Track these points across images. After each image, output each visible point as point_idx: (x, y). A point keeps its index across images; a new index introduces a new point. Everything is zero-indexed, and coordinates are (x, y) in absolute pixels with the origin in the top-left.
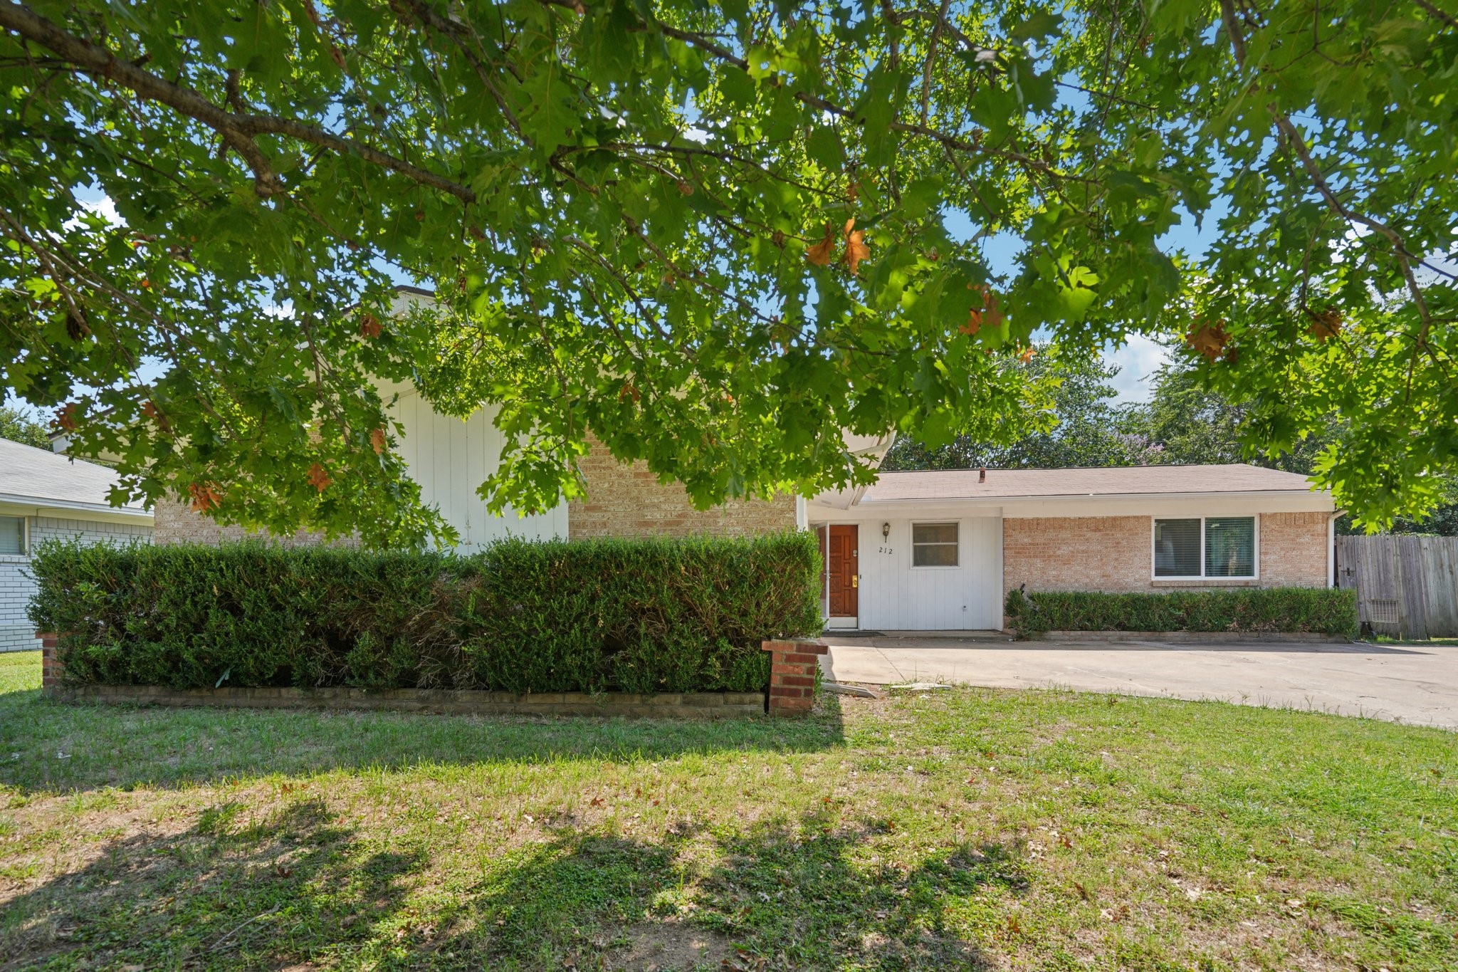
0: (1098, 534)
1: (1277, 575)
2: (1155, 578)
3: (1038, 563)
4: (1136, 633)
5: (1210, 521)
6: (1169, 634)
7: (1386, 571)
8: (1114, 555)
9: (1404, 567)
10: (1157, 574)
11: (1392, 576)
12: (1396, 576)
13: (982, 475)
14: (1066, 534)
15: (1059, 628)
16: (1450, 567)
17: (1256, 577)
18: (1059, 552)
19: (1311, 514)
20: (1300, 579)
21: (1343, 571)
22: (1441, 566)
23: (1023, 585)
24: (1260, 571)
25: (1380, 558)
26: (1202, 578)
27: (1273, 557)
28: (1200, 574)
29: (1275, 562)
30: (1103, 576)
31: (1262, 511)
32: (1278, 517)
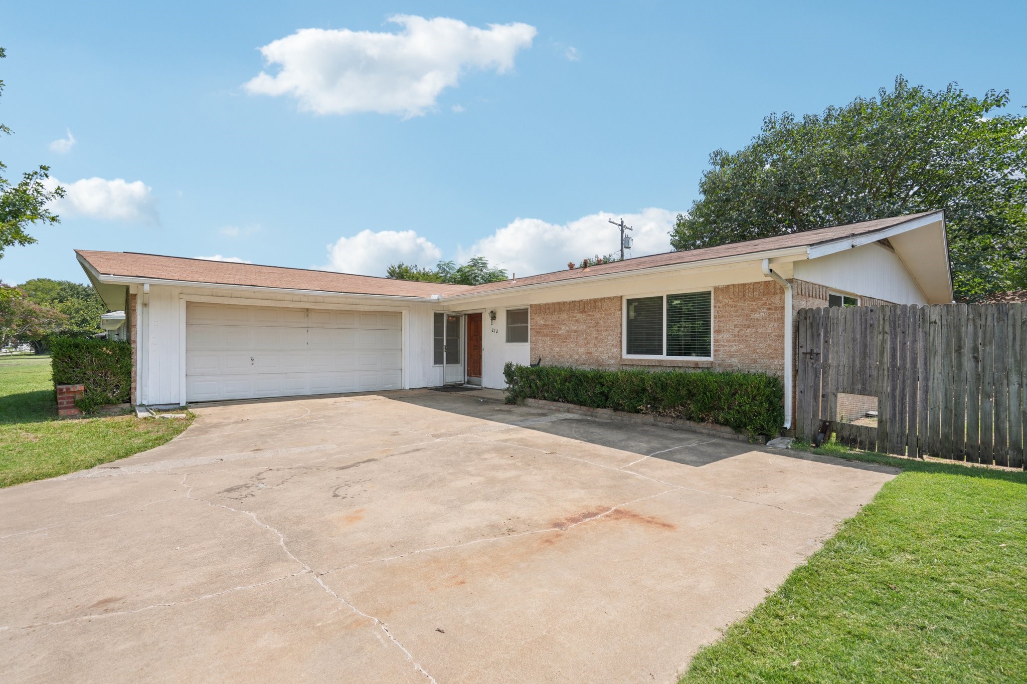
0: (584, 315)
1: (731, 356)
2: (625, 356)
3: (549, 341)
5: (671, 298)
7: (864, 355)
9: (893, 349)
10: (629, 352)
11: (873, 361)
12: (881, 364)
14: (564, 316)
16: (975, 349)
17: (710, 359)
18: (560, 332)
20: (755, 362)
21: (805, 354)
22: (959, 350)
23: (540, 359)
24: (716, 351)
25: (858, 336)
26: (664, 357)
27: (726, 335)
28: (661, 353)
29: (728, 341)
30: (588, 353)
31: (717, 284)
32: (731, 290)
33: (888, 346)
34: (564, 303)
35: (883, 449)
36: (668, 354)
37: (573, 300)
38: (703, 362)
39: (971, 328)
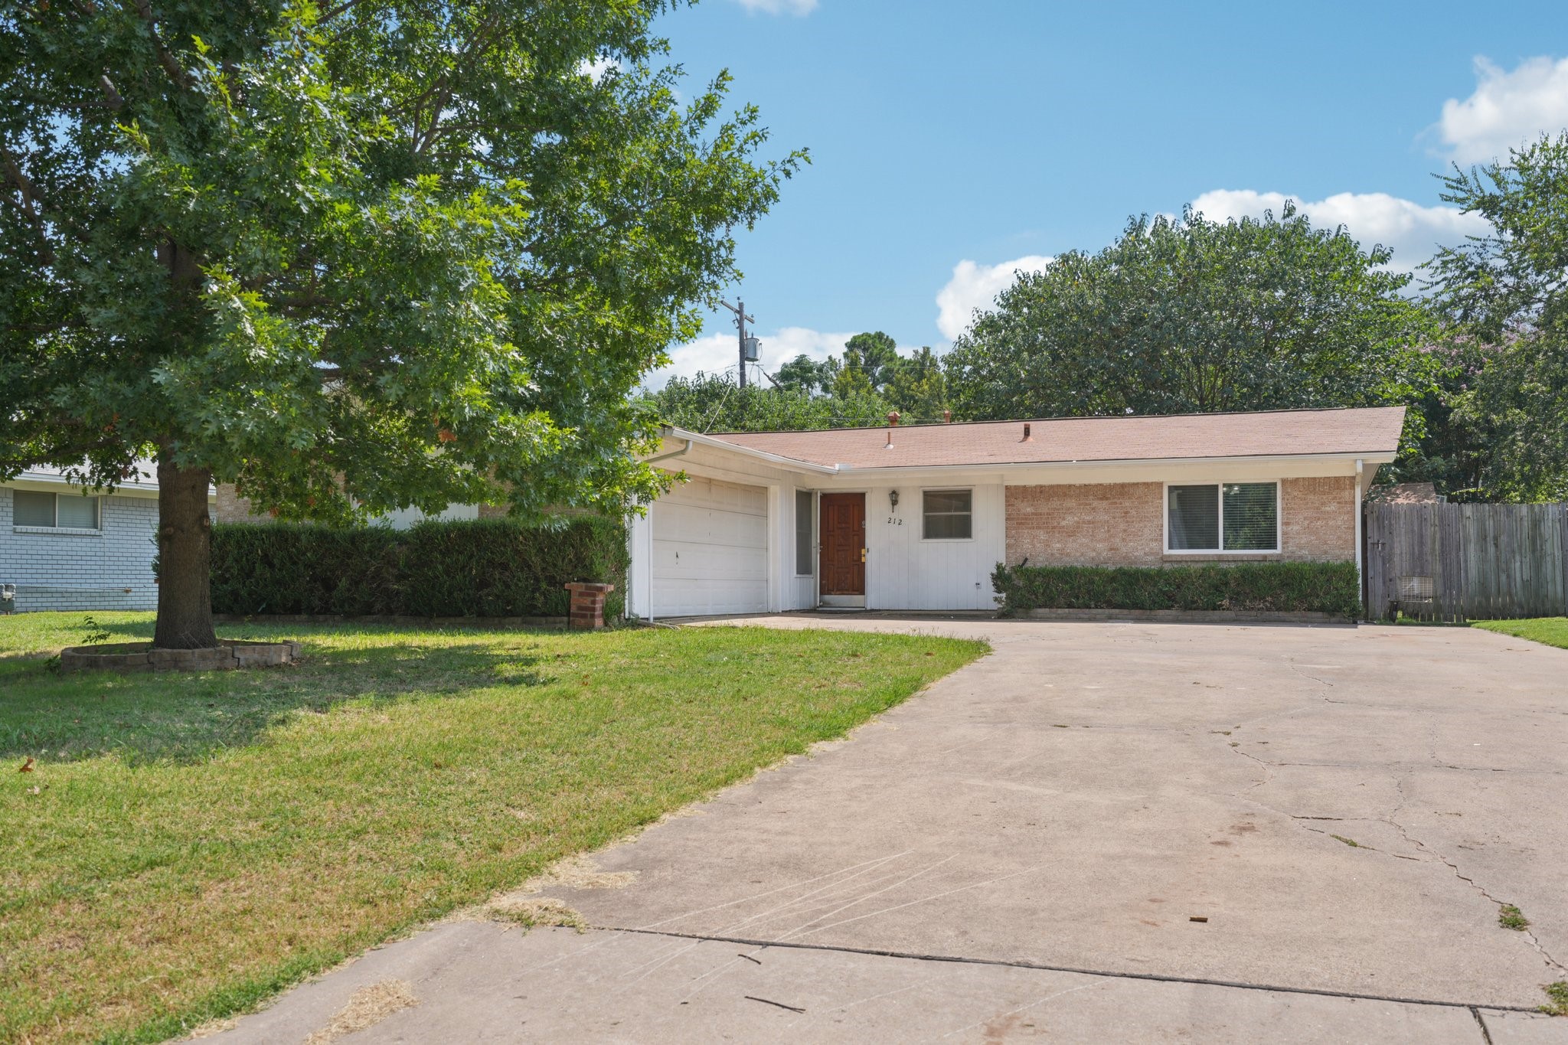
0: (1105, 503)
1: (1301, 548)
2: (1167, 551)
3: (1042, 535)
4: (1126, 612)
5: (1228, 487)
6: (1161, 613)
7: (1422, 544)
8: (1122, 526)
9: (1442, 538)
10: (1170, 547)
11: (1427, 549)
12: (1433, 549)
13: (1027, 432)
14: (1071, 503)
15: (1044, 606)
16: (1496, 538)
17: (1279, 551)
18: (1063, 523)
19: (1337, 479)
20: (1326, 553)
21: (1373, 544)
22: (1485, 538)
23: (1026, 559)
24: (1284, 543)
25: (1416, 528)
26: (1220, 551)
27: (1296, 528)
28: (1217, 547)
29: (1298, 534)
30: (1111, 549)
31: (1285, 476)
32: (1301, 483)
33: (1438, 536)
34: (1070, 486)
35: (1438, 618)
36: (1225, 548)
37: (1087, 483)
38: (1272, 555)
39: (1491, 523)
